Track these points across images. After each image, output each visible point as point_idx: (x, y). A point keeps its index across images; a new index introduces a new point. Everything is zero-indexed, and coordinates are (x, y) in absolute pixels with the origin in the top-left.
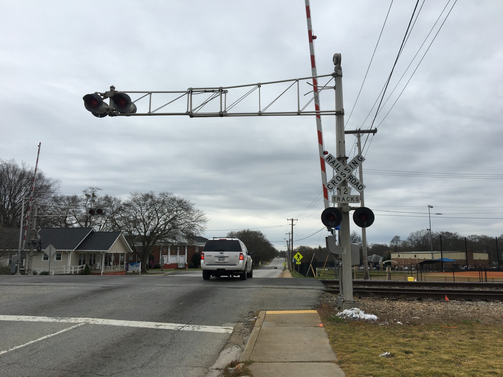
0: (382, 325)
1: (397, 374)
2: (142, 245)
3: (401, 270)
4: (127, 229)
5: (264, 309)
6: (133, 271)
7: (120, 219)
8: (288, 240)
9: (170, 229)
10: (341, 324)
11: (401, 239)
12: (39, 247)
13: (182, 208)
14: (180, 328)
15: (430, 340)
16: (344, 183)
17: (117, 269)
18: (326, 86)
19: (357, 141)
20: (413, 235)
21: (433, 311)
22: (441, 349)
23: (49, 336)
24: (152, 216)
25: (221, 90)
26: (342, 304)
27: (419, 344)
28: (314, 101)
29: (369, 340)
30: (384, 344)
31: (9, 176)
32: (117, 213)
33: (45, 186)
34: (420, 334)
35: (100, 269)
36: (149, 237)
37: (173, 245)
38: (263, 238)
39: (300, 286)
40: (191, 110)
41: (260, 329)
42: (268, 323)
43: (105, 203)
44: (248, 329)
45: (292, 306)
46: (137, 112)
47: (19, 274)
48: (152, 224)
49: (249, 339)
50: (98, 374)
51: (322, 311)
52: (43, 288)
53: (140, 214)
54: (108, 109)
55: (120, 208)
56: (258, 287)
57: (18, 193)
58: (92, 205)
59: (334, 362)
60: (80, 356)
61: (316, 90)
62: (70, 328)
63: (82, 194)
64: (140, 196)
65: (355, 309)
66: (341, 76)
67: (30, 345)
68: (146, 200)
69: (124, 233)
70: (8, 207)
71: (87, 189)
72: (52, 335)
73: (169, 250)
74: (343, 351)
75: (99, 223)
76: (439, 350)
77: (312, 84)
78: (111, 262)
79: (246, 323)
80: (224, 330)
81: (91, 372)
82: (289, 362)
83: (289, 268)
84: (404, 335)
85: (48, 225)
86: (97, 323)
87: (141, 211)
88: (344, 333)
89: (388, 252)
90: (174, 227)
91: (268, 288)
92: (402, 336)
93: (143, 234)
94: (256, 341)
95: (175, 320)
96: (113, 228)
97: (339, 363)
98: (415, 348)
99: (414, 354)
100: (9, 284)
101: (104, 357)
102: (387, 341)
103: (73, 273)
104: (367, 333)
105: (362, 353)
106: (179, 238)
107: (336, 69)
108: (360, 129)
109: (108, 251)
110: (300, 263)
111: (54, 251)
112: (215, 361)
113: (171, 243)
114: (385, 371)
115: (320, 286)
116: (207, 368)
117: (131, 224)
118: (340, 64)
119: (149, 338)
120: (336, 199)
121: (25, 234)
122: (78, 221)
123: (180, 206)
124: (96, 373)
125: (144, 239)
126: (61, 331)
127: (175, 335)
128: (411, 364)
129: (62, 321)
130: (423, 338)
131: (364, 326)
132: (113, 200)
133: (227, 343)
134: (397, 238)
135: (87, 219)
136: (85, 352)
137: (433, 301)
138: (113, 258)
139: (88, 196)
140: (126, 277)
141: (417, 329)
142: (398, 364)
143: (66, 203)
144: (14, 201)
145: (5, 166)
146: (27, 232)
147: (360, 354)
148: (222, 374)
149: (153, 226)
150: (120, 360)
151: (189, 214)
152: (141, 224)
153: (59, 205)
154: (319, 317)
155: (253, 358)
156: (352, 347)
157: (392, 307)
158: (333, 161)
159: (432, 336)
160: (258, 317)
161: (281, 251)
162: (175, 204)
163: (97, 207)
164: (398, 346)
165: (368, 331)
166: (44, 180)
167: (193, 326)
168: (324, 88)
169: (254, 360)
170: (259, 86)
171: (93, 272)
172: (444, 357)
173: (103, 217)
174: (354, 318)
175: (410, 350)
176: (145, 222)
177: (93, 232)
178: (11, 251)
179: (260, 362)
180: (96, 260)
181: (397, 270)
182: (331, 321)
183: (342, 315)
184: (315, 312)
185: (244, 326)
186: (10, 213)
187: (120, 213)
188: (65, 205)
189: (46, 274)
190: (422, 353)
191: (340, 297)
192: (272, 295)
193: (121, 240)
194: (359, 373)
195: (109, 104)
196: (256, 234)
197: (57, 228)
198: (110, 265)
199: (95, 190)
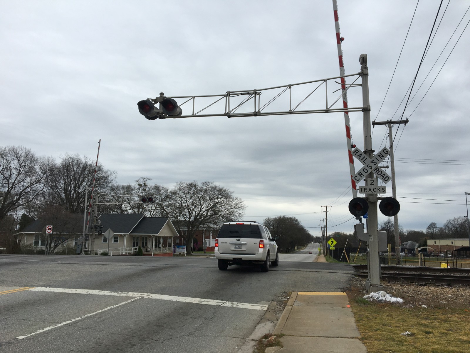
0: (407, 308)
1: (415, 351)
2: (187, 230)
3: (438, 256)
4: (174, 215)
5: (296, 290)
6: (179, 253)
7: (167, 206)
8: (323, 227)
9: (211, 216)
10: (367, 305)
11: (437, 226)
12: (100, 231)
13: (222, 196)
14: (221, 304)
15: (452, 323)
16: (371, 175)
17: (165, 251)
18: (353, 84)
19: (388, 132)
20: (450, 222)
21: (461, 296)
22: (461, 330)
23: (112, 307)
24: (195, 203)
25: (255, 93)
26: (370, 287)
27: (440, 326)
28: (342, 97)
29: (392, 320)
30: (406, 324)
31: (74, 168)
32: (165, 200)
33: (104, 177)
34: (443, 317)
35: (151, 251)
36: (193, 222)
37: (214, 230)
38: (298, 224)
39: (331, 270)
40: (229, 111)
41: (292, 307)
42: (299, 302)
43: (154, 192)
44: (281, 308)
45: (323, 288)
46: (182, 115)
47: (84, 255)
48: (196, 211)
49: (282, 316)
50: (154, 339)
51: (351, 294)
52: (105, 267)
53: (185, 202)
54: (158, 113)
55: (168, 196)
56: (291, 270)
57: (81, 183)
58: (144, 193)
59: (358, 339)
60: (138, 324)
61: (344, 87)
62: (129, 301)
63: (135, 184)
64: (186, 185)
65: (381, 292)
66: (367, 75)
67: (98, 314)
68: (190, 189)
69: (172, 218)
70: (73, 195)
71: (139, 179)
72: (115, 306)
73: (211, 234)
74: (367, 329)
75: (149, 210)
76: (459, 332)
77: (340, 83)
78: (161, 244)
79: (280, 302)
80: (260, 307)
81: (148, 337)
82: (316, 337)
83: (324, 253)
84: (427, 317)
85: (106, 211)
86: (151, 298)
87: (186, 199)
88: (370, 314)
89: (424, 239)
90: (215, 213)
91: (300, 271)
92: (425, 318)
93: (187, 219)
94: (288, 318)
95: (217, 297)
96: (161, 214)
97: (362, 339)
98: (436, 329)
99: (434, 334)
100: (77, 263)
101: (157, 326)
102: (410, 322)
103: (128, 254)
104: (392, 315)
105: (384, 331)
106: (220, 223)
107: (362, 69)
108: (391, 120)
109: (158, 235)
110: (334, 248)
111: (112, 234)
112: (251, 334)
113: (213, 228)
114: (404, 348)
115: (350, 270)
116: (244, 339)
117: (177, 210)
118: (366, 64)
119: (195, 311)
120: (363, 190)
121: (89, 220)
122: (132, 208)
123: (220, 194)
124: (152, 338)
125: (189, 224)
126: (122, 304)
127: (217, 310)
128: (429, 342)
129: (122, 295)
130: (445, 321)
131: (390, 308)
132: (161, 189)
133: (262, 319)
134: (433, 225)
135: (139, 206)
136: (142, 321)
137: (463, 287)
138: (162, 241)
139: (140, 185)
140: (174, 258)
141: (441, 312)
142: (417, 342)
143: (122, 191)
144: (78, 191)
145: (70, 159)
146: (90, 218)
147: (382, 333)
148: (257, 344)
149: (196, 213)
150: (171, 328)
151: (229, 201)
152: (186, 210)
153: (116, 193)
154: (348, 299)
155: (285, 332)
156: (376, 326)
157: (420, 292)
158: (360, 155)
159: (455, 319)
160: (291, 297)
161: (316, 237)
162: (216, 192)
163: (148, 196)
164: (420, 327)
165: (393, 312)
166: (102, 172)
167: (232, 302)
168: (352, 86)
169: (285, 334)
170: (290, 88)
171: (145, 253)
172: (463, 338)
173: (153, 204)
174: (380, 300)
175: (431, 330)
176: (189, 208)
177: (144, 218)
178: (77, 234)
179: (290, 336)
180: (147, 243)
181: (433, 256)
182: (358, 302)
183: (369, 298)
184: (344, 294)
185: (277, 305)
186: (75, 201)
187: (168, 201)
188: (121, 193)
189: (106, 254)
190: (442, 333)
191: (368, 281)
192: (304, 277)
193: (169, 225)
194: (379, 348)
195: (159, 108)
196: (292, 220)
197: (114, 214)
198: (159, 247)
199: (146, 180)
